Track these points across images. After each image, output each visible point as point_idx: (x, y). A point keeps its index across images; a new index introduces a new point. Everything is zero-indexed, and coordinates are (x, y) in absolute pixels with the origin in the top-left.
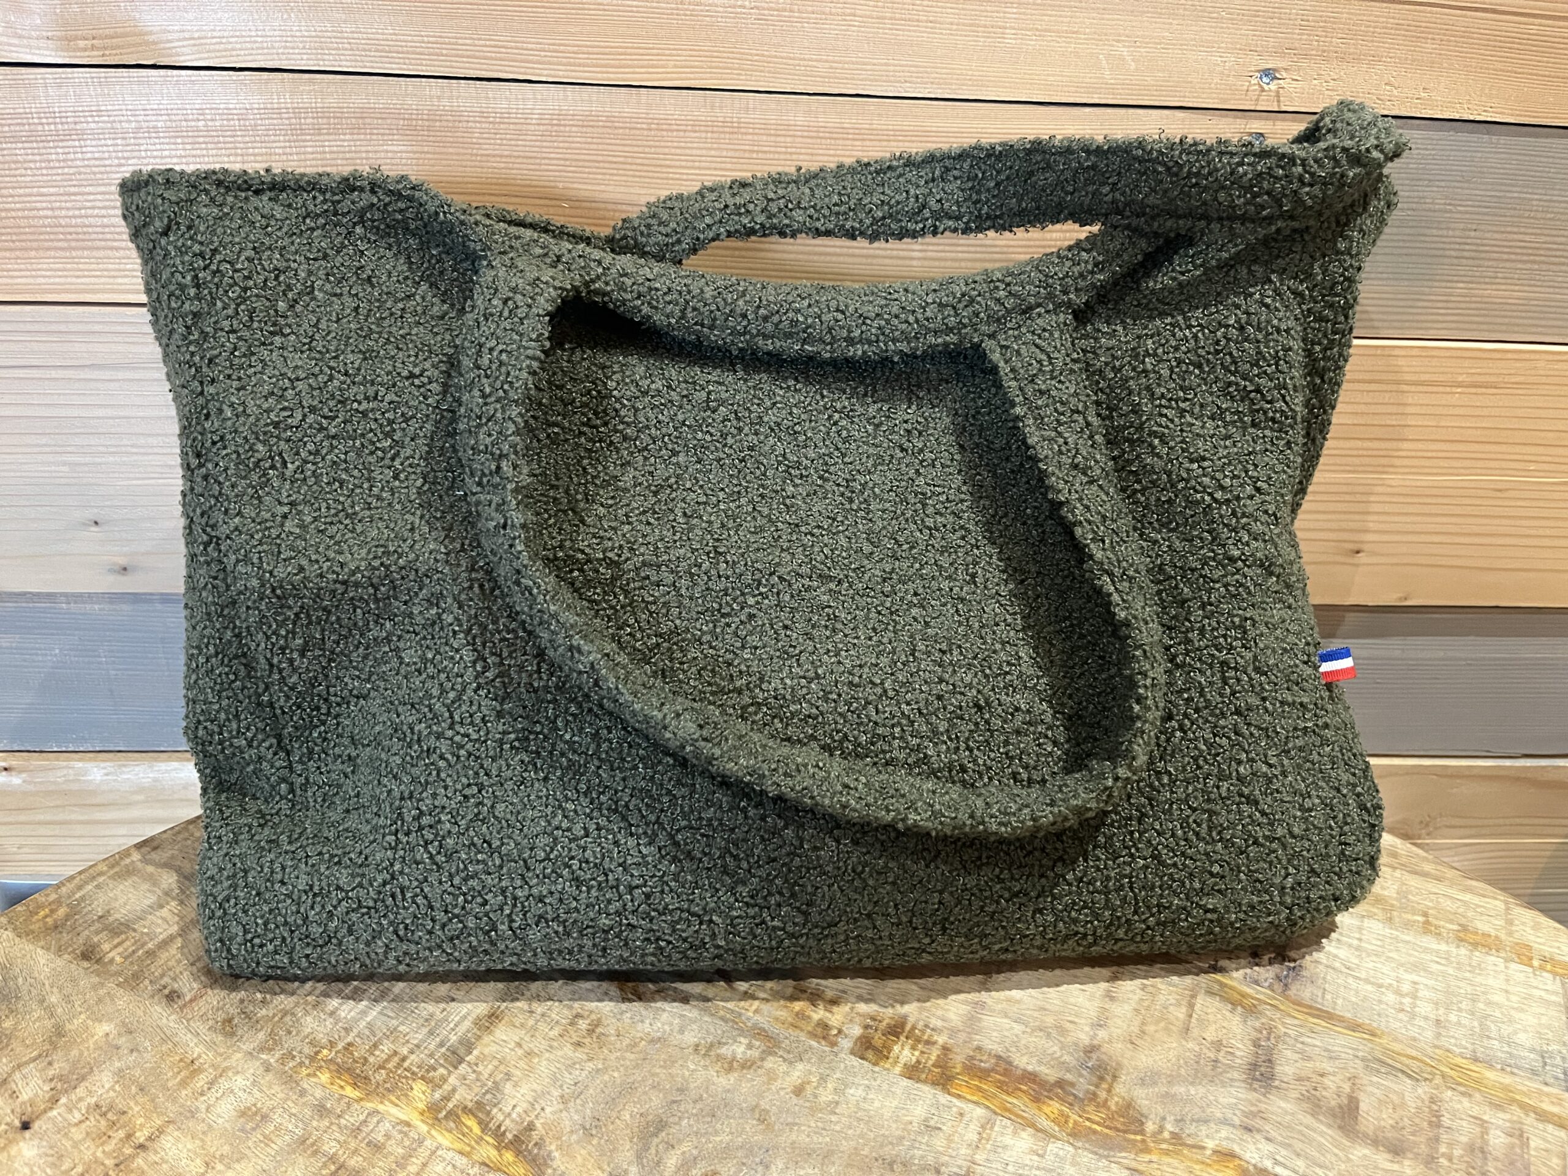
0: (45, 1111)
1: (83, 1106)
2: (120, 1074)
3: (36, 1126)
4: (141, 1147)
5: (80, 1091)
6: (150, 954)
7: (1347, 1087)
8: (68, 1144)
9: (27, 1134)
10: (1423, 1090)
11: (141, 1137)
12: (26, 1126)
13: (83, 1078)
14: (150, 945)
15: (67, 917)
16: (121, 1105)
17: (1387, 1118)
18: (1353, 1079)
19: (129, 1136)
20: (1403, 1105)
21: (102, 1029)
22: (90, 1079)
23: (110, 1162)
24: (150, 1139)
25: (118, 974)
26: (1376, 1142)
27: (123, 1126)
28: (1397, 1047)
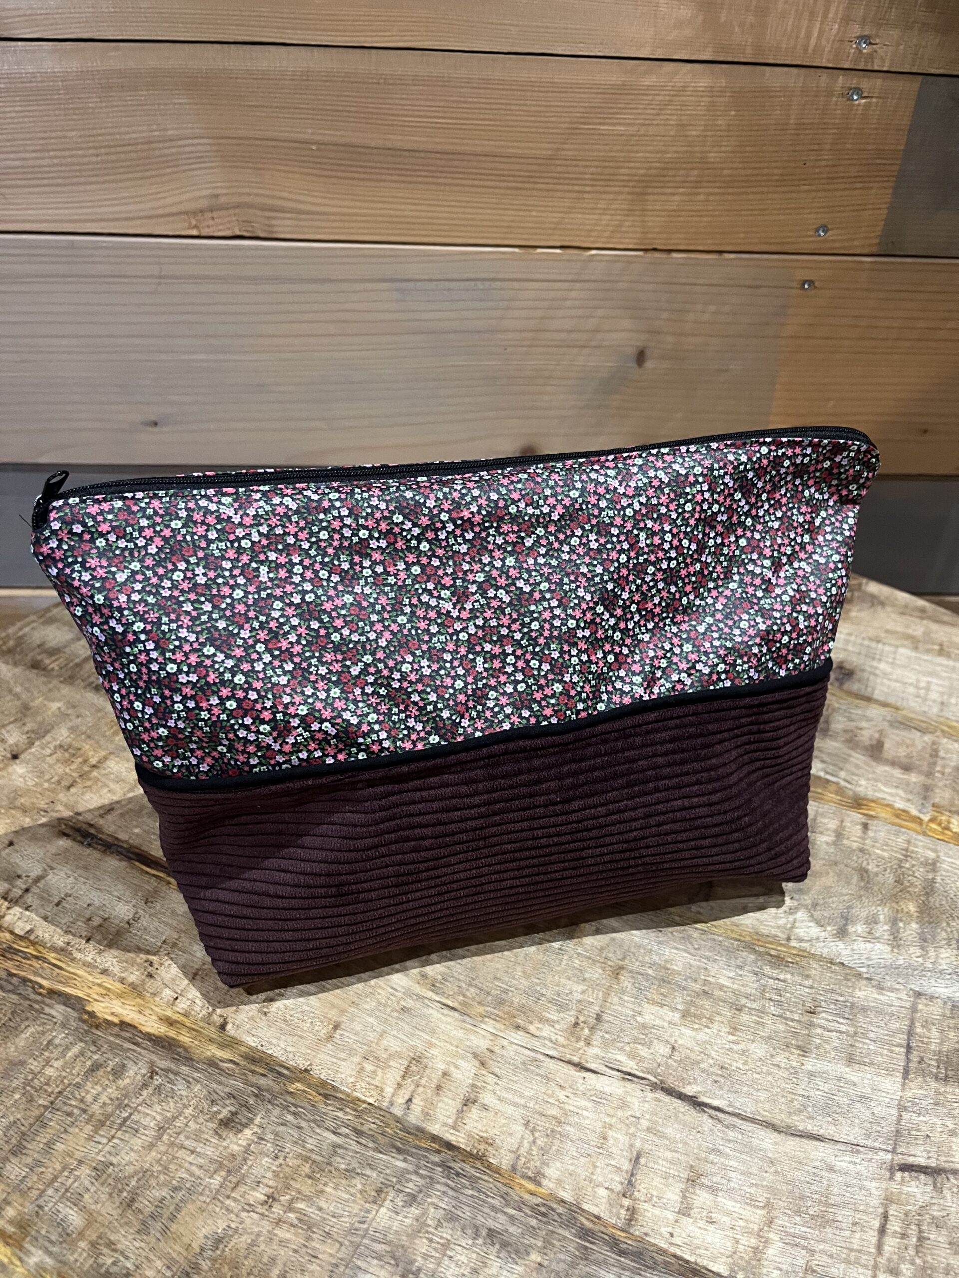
0: (26, 749)
1: (52, 746)
2: (73, 729)
3: (22, 756)
4: (94, 766)
5: (48, 738)
6: (77, 665)
7: (877, 735)
8: (46, 766)
9: (17, 761)
10: (928, 738)
11: (93, 761)
12: (15, 757)
13: (47, 732)
14: (77, 661)
15: (16, 646)
16: (76, 744)
17: (902, 752)
18: (881, 732)
19: (85, 761)
20: (913, 745)
21: (55, 706)
22: (54, 732)
23: (75, 775)
24: (99, 762)
25: (60, 676)
26: (893, 763)
27: (81, 756)
28: (913, 715)
